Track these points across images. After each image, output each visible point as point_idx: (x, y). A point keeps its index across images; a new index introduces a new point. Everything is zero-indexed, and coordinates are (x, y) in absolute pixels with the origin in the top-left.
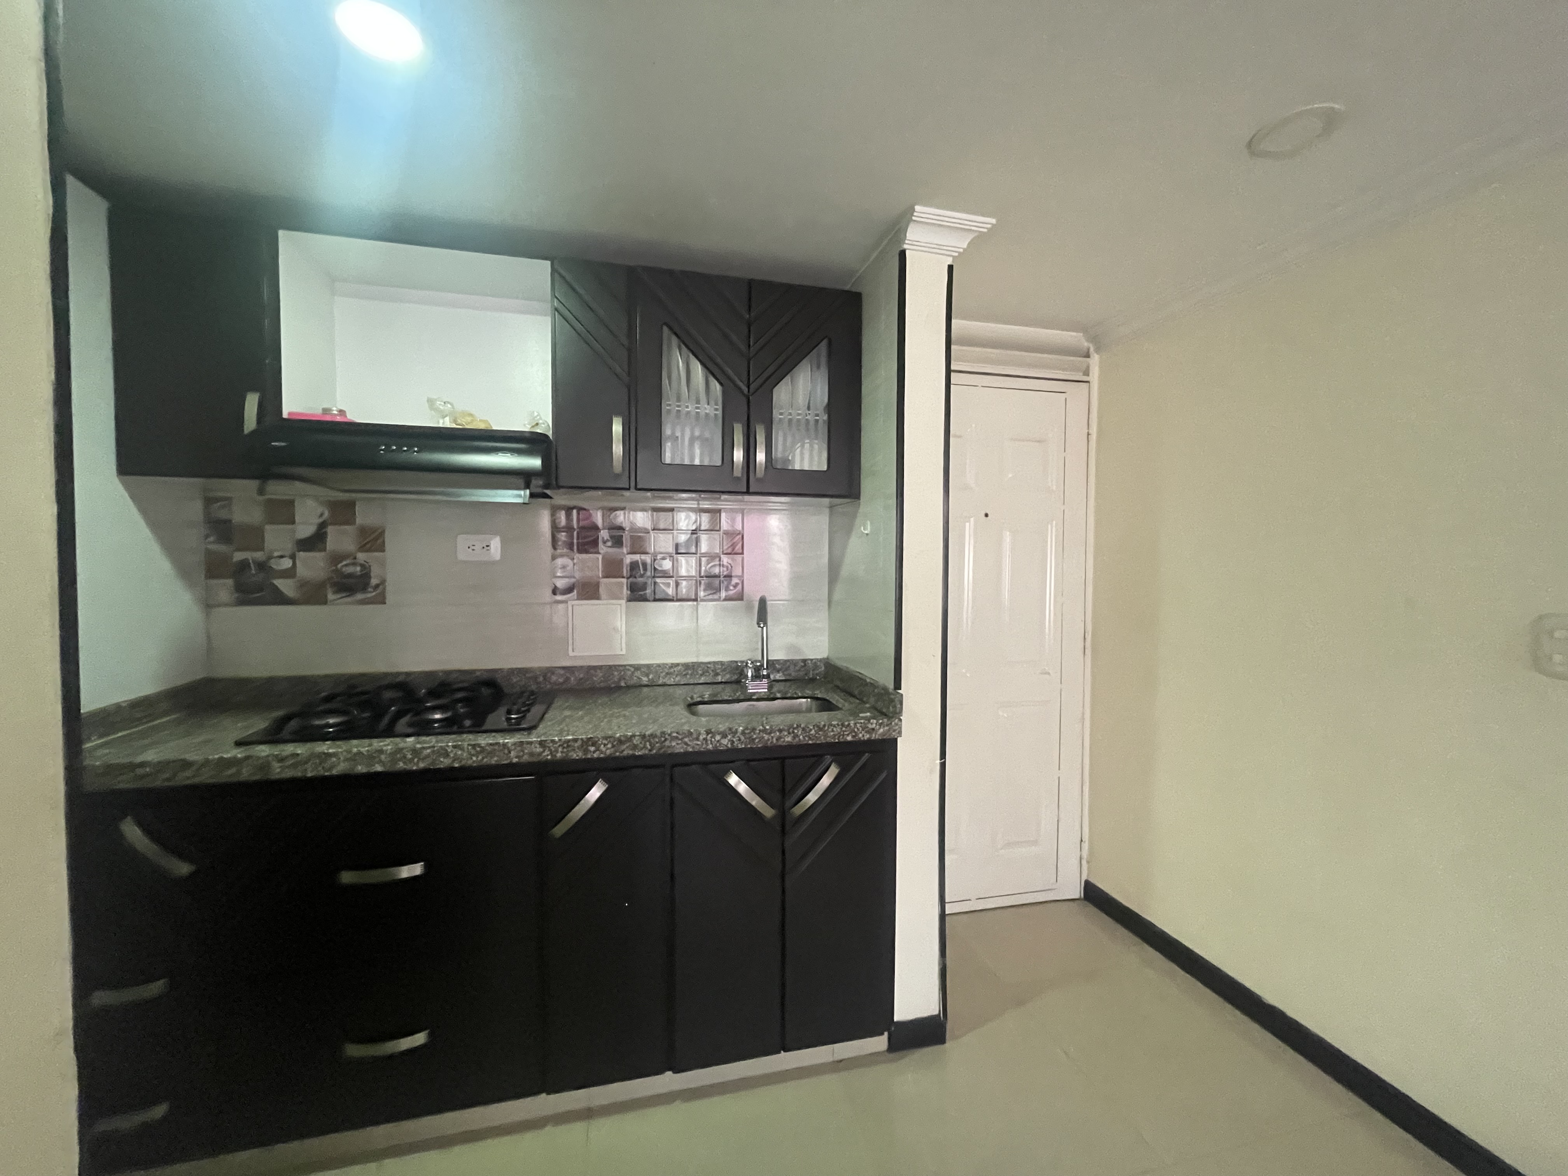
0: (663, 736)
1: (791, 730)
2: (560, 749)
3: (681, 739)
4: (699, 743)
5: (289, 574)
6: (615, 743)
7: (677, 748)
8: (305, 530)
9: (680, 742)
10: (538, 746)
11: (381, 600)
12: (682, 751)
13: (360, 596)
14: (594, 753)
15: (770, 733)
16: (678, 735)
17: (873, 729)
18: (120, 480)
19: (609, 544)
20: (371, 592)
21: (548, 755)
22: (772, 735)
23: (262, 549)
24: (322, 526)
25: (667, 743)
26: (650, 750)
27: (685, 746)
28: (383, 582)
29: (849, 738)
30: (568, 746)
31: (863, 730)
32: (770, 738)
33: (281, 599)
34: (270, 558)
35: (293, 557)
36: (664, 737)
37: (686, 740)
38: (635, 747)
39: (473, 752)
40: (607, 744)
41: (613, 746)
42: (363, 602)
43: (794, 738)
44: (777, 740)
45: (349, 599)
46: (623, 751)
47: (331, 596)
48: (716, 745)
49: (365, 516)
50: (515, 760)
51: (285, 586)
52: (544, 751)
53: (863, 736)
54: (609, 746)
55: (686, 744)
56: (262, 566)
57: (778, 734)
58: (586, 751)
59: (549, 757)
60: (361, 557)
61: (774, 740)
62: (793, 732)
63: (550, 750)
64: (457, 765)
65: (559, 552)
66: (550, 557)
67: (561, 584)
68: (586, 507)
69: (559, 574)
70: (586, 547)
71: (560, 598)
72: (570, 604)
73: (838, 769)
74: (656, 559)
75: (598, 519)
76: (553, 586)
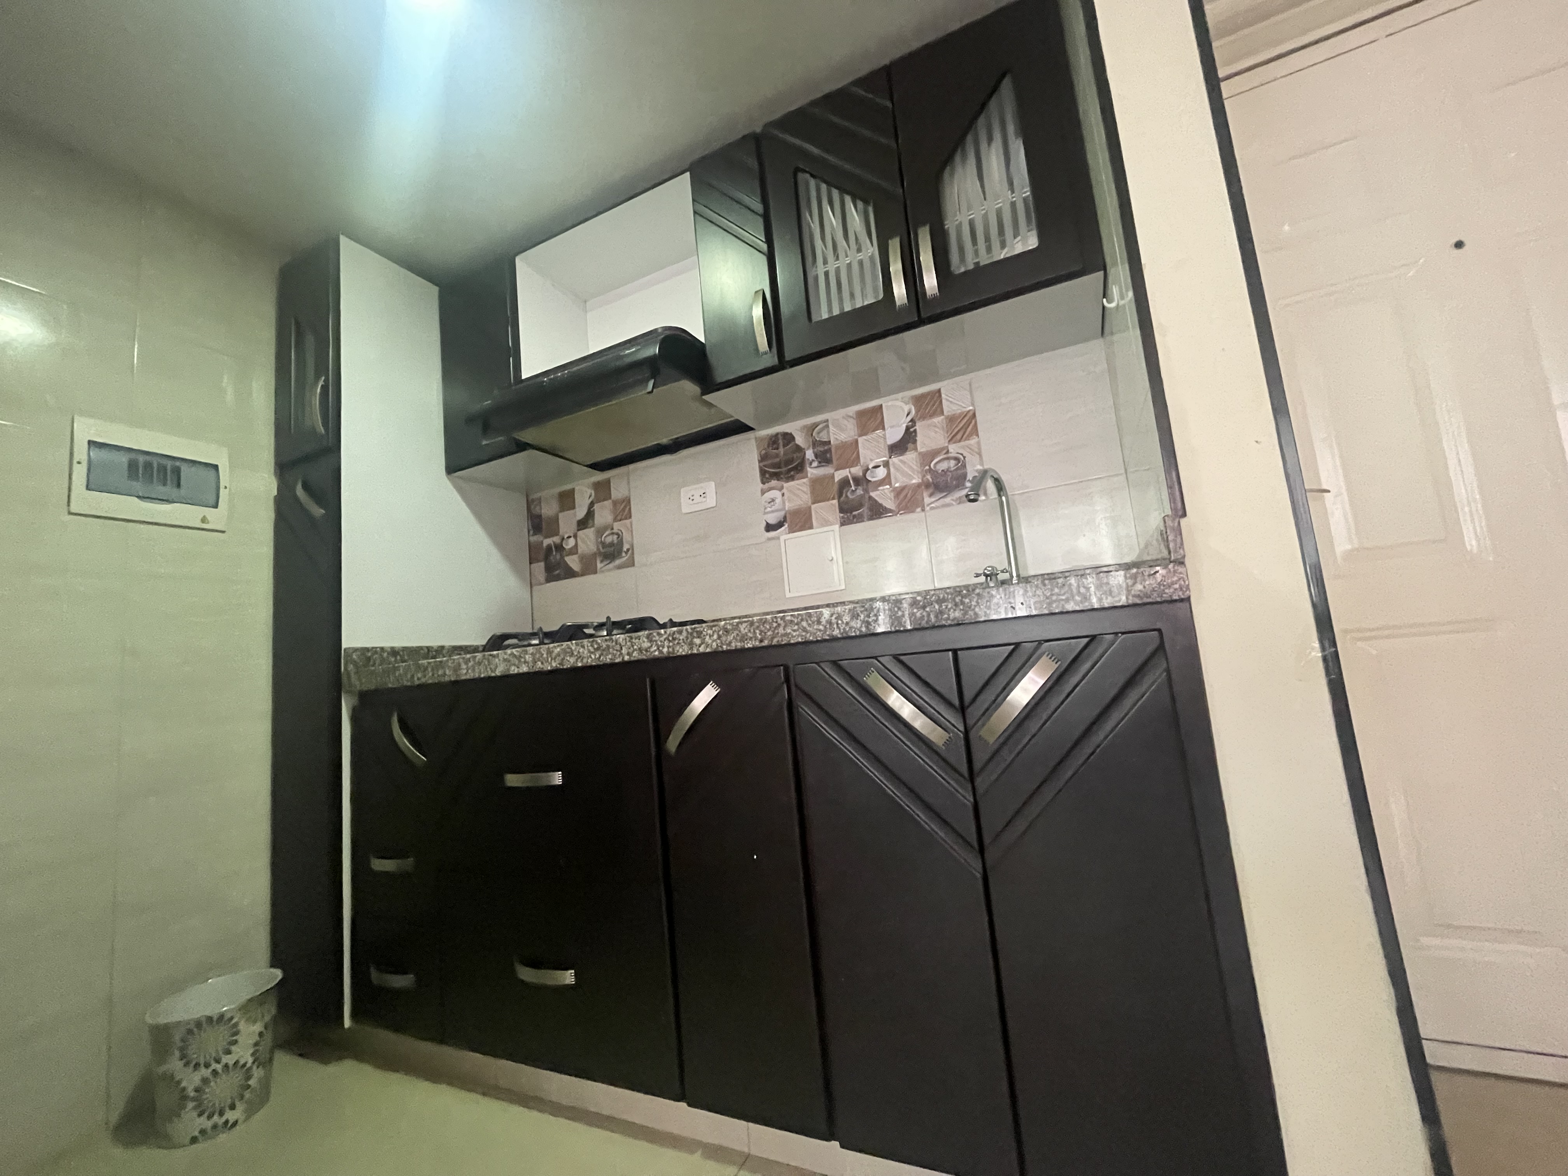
0: (775, 620)
1: (958, 599)
2: (666, 643)
3: (797, 624)
4: (821, 627)
5: (574, 551)
6: (721, 633)
7: (793, 637)
8: (581, 512)
9: (796, 627)
10: (646, 640)
11: (631, 563)
12: (800, 640)
13: (618, 562)
14: (700, 647)
15: (924, 607)
16: (793, 619)
18: (448, 478)
19: (815, 464)
20: (624, 557)
21: (655, 651)
22: (928, 609)
23: (557, 534)
24: (592, 504)
25: (781, 631)
26: (761, 641)
27: (804, 634)
28: (632, 546)
29: (1071, 605)
30: (674, 639)
32: (925, 614)
33: (571, 574)
34: (563, 539)
35: (575, 536)
36: (777, 622)
37: (804, 624)
38: (743, 638)
39: (592, 650)
40: (713, 636)
41: (719, 637)
42: (619, 567)
44: (936, 617)
45: (611, 565)
46: (730, 642)
47: (599, 565)
48: (844, 629)
49: (618, 491)
50: (627, 658)
51: (573, 562)
52: (652, 646)
53: (1100, 600)
54: (715, 637)
55: (805, 630)
56: (559, 548)
57: (937, 607)
58: (691, 644)
59: (657, 653)
60: (617, 526)
61: (932, 616)
62: (962, 603)
63: (657, 645)
64: (580, 665)
65: (767, 485)
66: (759, 493)
67: (773, 519)
68: (789, 431)
69: (769, 509)
70: (792, 473)
71: (772, 534)
72: (782, 538)
73: (1056, 663)
74: (868, 469)
75: (800, 440)
76: (765, 524)
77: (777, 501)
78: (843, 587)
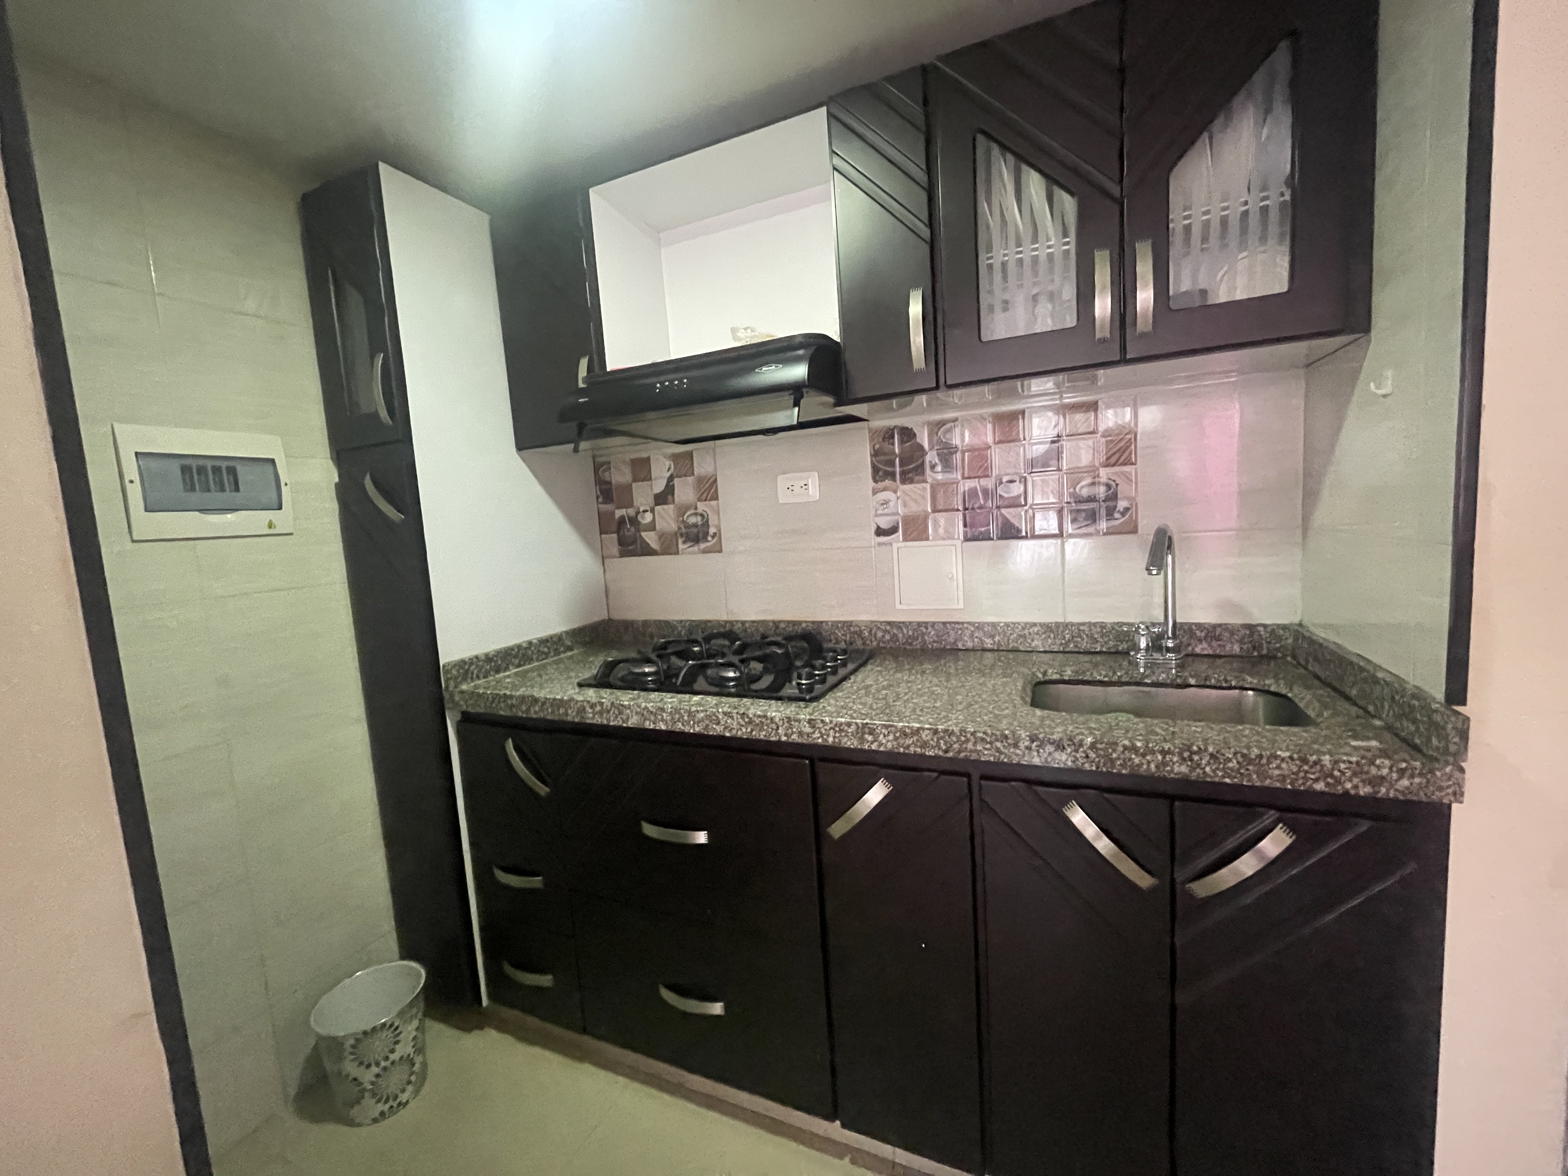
0: (964, 734)
1: (1186, 755)
2: (832, 732)
3: (991, 743)
4: (1018, 751)
5: (652, 527)
6: (898, 735)
7: (984, 755)
8: (659, 486)
9: (988, 746)
10: (807, 725)
11: (718, 549)
12: (992, 759)
13: (703, 546)
14: (872, 744)
15: (1144, 755)
16: (984, 736)
17: (1383, 778)
18: (519, 454)
19: (937, 468)
20: (709, 541)
21: (819, 738)
22: (1148, 758)
23: (631, 506)
24: (671, 479)
25: (970, 746)
26: (946, 751)
27: (997, 754)
28: (720, 531)
29: (1320, 786)
30: (841, 731)
31: (1355, 774)
32: (1144, 761)
33: (648, 551)
34: (638, 513)
35: (652, 511)
36: (965, 736)
37: (999, 744)
38: (925, 744)
39: (742, 723)
40: (888, 735)
41: (896, 739)
42: (705, 551)
43: (1193, 769)
44: (1157, 767)
45: (696, 548)
46: (908, 747)
47: (681, 546)
49: (703, 465)
50: (784, 739)
51: (650, 538)
52: (814, 732)
53: (1356, 787)
54: (891, 737)
55: (998, 750)
56: (634, 521)
57: (1160, 757)
58: (862, 740)
59: (820, 740)
60: (701, 507)
61: (1153, 766)
62: (1191, 760)
63: (820, 732)
64: (728, 734)
65: (881, 485)
66: (870, 492)
67: (884, 523)
68: (906, 425)
69: (880, 512)
70: (910, 475)
71: (883, 539)
72: (895, 546)
73: (1291, 837)
74: (1001, 483)
75: (924, 439)
76: (876, 526)
77: (891, 504)
78: (961, 606)
